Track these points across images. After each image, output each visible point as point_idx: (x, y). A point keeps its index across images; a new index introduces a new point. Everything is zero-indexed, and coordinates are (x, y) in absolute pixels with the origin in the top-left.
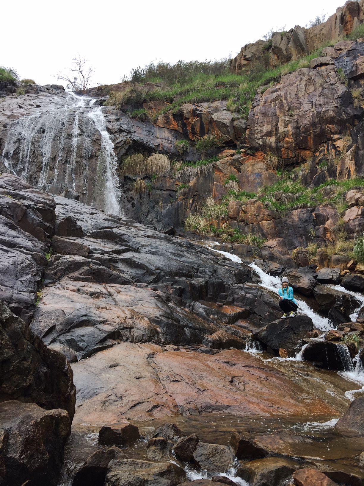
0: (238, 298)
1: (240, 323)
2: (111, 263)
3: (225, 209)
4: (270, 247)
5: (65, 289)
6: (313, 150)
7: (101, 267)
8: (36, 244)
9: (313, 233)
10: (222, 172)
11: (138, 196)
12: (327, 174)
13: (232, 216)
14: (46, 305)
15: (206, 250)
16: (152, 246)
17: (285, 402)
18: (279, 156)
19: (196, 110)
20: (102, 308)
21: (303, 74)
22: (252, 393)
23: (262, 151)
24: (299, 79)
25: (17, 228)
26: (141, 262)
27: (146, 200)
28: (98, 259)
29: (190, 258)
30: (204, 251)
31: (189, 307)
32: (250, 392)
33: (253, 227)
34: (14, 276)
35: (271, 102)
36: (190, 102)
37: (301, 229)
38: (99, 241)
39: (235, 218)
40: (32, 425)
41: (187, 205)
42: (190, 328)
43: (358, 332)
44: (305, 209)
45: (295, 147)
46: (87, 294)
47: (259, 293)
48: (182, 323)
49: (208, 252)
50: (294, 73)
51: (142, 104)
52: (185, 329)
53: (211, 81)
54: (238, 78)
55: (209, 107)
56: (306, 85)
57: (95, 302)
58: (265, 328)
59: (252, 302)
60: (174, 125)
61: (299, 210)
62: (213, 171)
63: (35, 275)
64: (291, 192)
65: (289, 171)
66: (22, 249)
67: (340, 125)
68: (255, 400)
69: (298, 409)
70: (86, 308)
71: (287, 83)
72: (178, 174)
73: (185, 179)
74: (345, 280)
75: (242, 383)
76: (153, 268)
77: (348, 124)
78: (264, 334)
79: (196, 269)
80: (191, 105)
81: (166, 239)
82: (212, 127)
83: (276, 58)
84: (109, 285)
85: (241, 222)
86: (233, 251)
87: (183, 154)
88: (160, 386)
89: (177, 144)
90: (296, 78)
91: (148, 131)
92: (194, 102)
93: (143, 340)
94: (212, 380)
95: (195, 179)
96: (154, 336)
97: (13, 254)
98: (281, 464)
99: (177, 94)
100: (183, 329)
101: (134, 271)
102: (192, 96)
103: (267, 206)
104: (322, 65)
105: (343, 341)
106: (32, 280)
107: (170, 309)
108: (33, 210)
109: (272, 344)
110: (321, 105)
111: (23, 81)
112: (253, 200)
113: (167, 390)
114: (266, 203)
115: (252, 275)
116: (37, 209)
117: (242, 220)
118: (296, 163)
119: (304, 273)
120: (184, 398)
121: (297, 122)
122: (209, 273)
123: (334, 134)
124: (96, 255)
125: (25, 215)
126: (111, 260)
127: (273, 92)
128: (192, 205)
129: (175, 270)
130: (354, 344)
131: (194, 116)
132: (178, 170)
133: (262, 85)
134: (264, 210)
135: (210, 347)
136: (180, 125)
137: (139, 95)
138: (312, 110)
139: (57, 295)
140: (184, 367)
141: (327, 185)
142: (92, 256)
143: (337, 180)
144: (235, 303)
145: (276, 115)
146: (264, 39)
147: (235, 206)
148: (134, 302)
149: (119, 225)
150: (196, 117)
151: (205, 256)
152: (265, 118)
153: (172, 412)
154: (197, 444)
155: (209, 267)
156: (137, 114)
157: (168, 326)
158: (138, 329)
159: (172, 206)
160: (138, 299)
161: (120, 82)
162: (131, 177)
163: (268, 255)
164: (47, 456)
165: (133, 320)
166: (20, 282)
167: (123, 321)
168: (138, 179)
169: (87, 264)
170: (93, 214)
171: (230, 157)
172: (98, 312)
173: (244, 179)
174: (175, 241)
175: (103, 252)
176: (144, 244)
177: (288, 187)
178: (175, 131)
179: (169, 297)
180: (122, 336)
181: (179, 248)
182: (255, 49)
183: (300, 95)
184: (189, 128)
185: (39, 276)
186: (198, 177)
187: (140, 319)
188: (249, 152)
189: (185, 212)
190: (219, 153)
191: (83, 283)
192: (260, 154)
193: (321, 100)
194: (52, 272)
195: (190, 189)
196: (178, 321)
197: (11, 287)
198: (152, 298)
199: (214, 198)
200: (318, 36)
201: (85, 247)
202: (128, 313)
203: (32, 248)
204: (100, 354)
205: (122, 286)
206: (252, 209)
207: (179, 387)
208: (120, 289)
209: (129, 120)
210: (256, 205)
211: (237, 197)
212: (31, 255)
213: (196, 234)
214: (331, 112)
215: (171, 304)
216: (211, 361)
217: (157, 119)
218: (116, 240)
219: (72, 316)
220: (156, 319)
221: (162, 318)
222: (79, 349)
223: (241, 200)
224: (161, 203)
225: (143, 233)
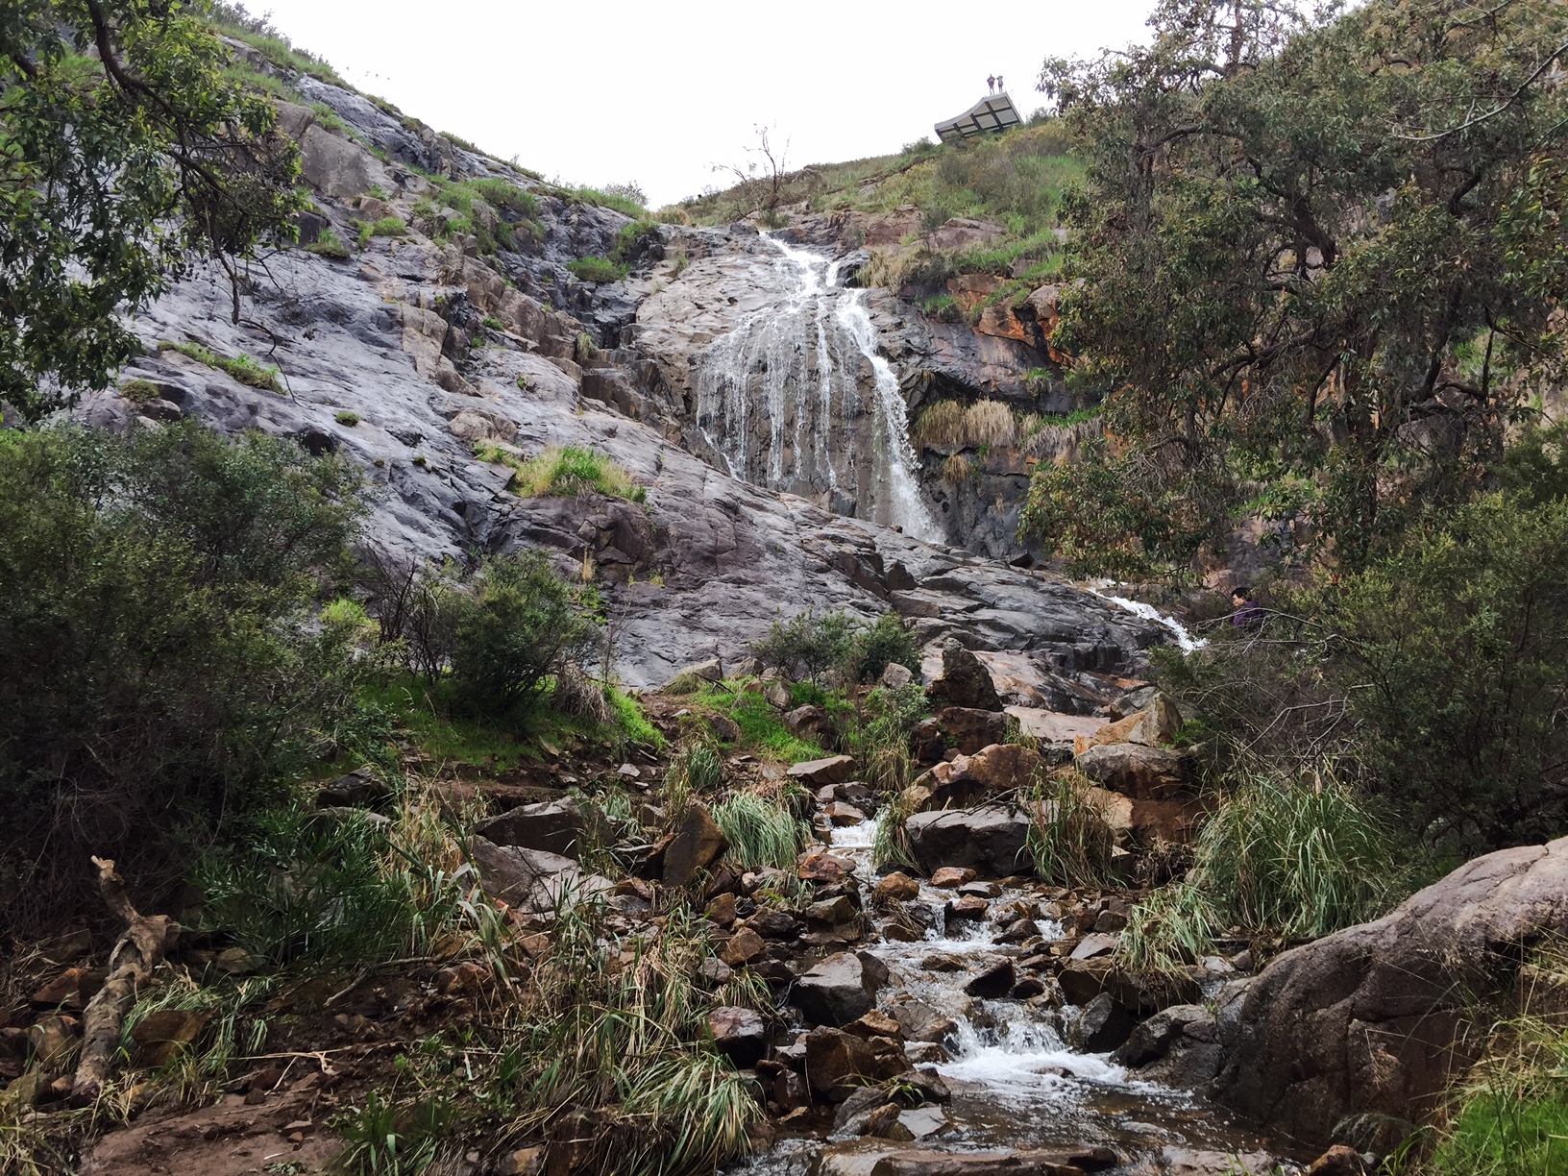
8: (884, 605)
11: (954, 488)
15: (1092, 598)
16: (1012, 598)
25: (858, 585)
26: (1004, 622)
27: (969, 497)
28: (953, 621)
29: (1070, 615)
30: (1090, 600)
31: (1075, 678)
36: (1050, 280)
37: (1267, 551)
38: (939, 593)
42: (1078, 698)
48: (1068, 694)
49: (1097, 603)
51: (946, 282)
52: (1072, 698)
60: (1017, 329)
62: (1101, 433)
72: (1031, 442)
73: (1046, 453)
76: (1023, 631)
79: (1079, 630)
80: (1052, 287)
81: (1029, 585)
86: (1140, 596)
87: (1038, 397)
89: (1024, 378)
91: (964, 348)
92: (1058, 280)
95: (1065, 451)
96: (1040, 702)
99: (1020, 257)
100: (1069, 698)
101: (1000, 635)
102: (1053, 267)
107: (1052, 679)
108: (860, 558)
115: (1165, 636)
116: (862, 555)
122: (1098, 636)
124: (950, 616)
126: (968, 621)
129: (1051, 632)
132: (1030, 433)
136: (1029, 330)
137: (937, 262)
142: (945, 616)
144: (1136, 676)
148: (1013, 671)
149: (954, 565)
151: (1091, 609)
155: (1099, 627)
156: (936, 307)
159: (1021, 506)
160: (1015, 667)
162: (936, 449)
165: (1017, 687)
168: (952, 453)
169: (947, 628)
170: (911, 549)
175: (956, 612)
176: (1001, 594)
178: (1020, 342)
179: (1049, 666)
180: (1010, 700)
181: (1051, 599)
184: (1048, 339)
186: (1073, 446)
187: (1023, 687)
196: (1063, 691)
198: (1030, 667)
201: (929, 604)
202: (1010, 681)
205: (993, 653)
208: (992, 657)
209: (922, 322)
215: (1053, 674)
217: (980, 316)
218: (961, 592)
220: (1039, 688)
221: (1046, 687)
224: (999, 501)
225: (992, 576)
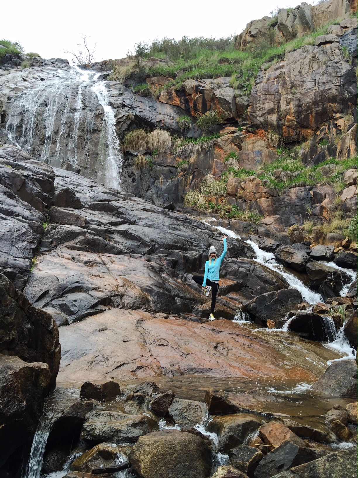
0: (231, 272)
1: (232, 295)
2: (107, 234)
3: (224, 185)
4: (266, 224)
5: (61, 256)
6: (314, 129)
7: (97, 237)
8: (34, 213)
9: (310, 211)
10: (223, 149)
11: (139, 172)
12: (327, 152)
13: (230, 193)
14: (41, 271)
15: (202, 225)
16: (149, 219)
17: (265, 367)
18: (279, 134)
19: (199, 86)
20: (95, 276)
21: (308, 52)
22: (235, 359)
23: (264, 129)
24: (303, 56)
25: (15, 197)
26: (136, 234)
27: (147, 175)
28: (94, 229)
29: (186, 232)
30: (200, 225)
31: (182, 278)
32: (233, 358)
33: (250, 204)
34: (10, 243)
35: (274, 79)
36: (193, 78)
37: (298, 207)
38: (97, 213)
39: (234, 195)
40: (11, 375)
41: (187, 182)
42: (181, 297)
43: (345, 306)
44: (303, 188)
45: (296, 125)
46: (82, 262)
47: (252, 267)
48: (173, 293)
49: (204, 227)
50: (298, 50)
51: (145, 79)
52: (176, 298)
53: (215, 57)
54: (241, 55)
55: (212, 83)
56: (310, 63)
57: (88, 270)
58: (254, 300)
59: (245, 276)
60: (177, 101)
61: (297, 188)
62: (214, 147)
63: (31, 242)
64: (290, 171)
65: (289, 149)
66: (20, 218)
67: (342, 104)
68: (236, 364)
69: (277, 374)
70: (79, 275)
71: (291, 60)
72: (179, 150)
73: (186, 155)
74: (337, 257)
75: (226, 349)
76: (148, 240)
77: (350, 103)
78: (254, 306)
79: (190, 242)
80: (194, 81)
81: (163, 212)
82: (214, 104)
83: (281, 35)
84: (104, 254)
85: (239, 198)
86: (230, 227)
87: (184, 130)
88: (146, 350)
89: (178, 120)
90: (300, 55)
91: (150, 107)
92: (197, 78)
93: (133, 307)
94: (196, 345)
95: (195, 155)
96: (144, 304)
97: (10, 222)
98: (249, 418)
99: (181, 70)
100: (174, 299)
101: (129, 242)
102: (196, 72)
103: (265, 183)
104: (326, 42)
105: (329, 313)
106: (27, 247)
107: (162, 280)
108: (31, 180)
109: (260, 315)
110: (324, 83)
111: (28, 55)
112: (252, 177)
113: (152, 353)
114: (264, 180)
115: (246, 250)
116: (36, 179)
117: (240, 197)
118: (297, 142)
119: (298, 249)
120: (168, 360)
121: (299, 100)
122: (204, 247)
123: (335, 112)
124: (93, 226)
125: (24, 184)
126: (107, 231)
127: (277, 69)
128: (192, 182)
129: (169, 242)
130: (339, 317)
131: (197, 93)
132: (179, 147)
133: (266, 62)
134: (262, 187)
135: (200, 316)
136: (182, 101)
137: (142, 70)
138: (315, 88)
139: (52, 263)
140: (170, 332)
141: (327, 164)
142: (88, 226)
143: (337, 159)
144: (228, 277)
145: (278, 93)
146: (270, 16)
147: (234, 183)
148: (127, 272)
149: (118, 198)
150: (199, 93)
151: (200, 230)
152: (268, 96)
153: (156, 373)
154: (172, 400)
155: (204, 241)
156: (140, 89)
157: (159, 295)
158: (129, 296)
159: (172, 181)
160: (131, 269)
161: (125, 57)
162: (132, 152)
163: (264, 232)
164: (24, 404)
165: (125, 288)
166: (15, 248)
167: (114, 288)
168: (139, 154)
169: (83, 234)
170: (92, 187)
171: (231, 135)
172: (90, 280)
173: (244, 157)
174: (172, 215)
175: (100, 224)
176: (141, 217)
177: (287, 165)
178: (178, 107)
179: (162, 268)
180: (113, 302)
181: (175, 222)
182: (261, 26)
183: (303, 73)
184: (191, 104)
185: (35, 243)
186: (199, 153)
187: (131, 287)
188: (250, 129)
189: (184, 188)
190: (220, 130)
191: (78, 252)
192: (261, 131)
193: (325, 79)
194: (49, 240)
195: (190, 165)
196: (169, 291)
197: (6, 253)
198: (145, 268)
199: (214, 175)
200: (325, 13)
201: (82, 218)
202: (120, 282)
203: (30, 217)
204: (91, 319)
205: (117, 256)
206: (250, 187)
207: (164, 351)
208: (114, 259)
209: (132, 95)
210: (255, 182)
211: (236, 174)
212: (28, 223)
213: (195, 210)
214: (334, 90)
215: (164, 275)
216: (198, 328)
217: (160, 94)
218: (113, 213)
219: (65, 282)
220: (148, 288)
221: (154, 288)
222: (71, 313)
223: (240, 177)
224: (161, 178)
225: (140, 206)
